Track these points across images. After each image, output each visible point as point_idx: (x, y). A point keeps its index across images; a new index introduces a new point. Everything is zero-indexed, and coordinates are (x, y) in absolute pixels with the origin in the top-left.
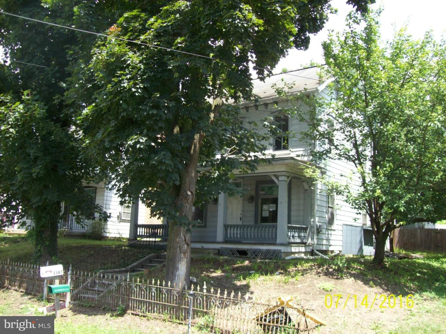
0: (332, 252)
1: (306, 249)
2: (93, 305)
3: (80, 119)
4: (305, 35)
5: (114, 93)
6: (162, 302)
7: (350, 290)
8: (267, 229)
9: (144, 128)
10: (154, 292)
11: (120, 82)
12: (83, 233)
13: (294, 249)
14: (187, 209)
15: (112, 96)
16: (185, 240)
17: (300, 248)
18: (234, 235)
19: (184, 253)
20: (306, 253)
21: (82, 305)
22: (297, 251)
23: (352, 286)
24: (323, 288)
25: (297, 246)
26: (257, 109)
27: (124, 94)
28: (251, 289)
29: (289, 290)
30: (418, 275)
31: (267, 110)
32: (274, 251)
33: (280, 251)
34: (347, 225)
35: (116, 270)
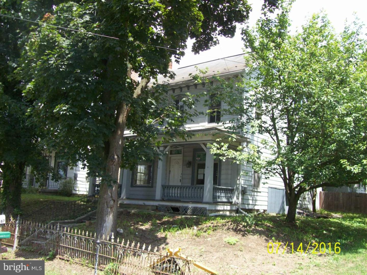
0: (258, 210)
1: (231, 208)
2: (32, 250)
3: (25, 93)
4: (231, 24)
5: (43, 69)
6: (82, 249)
7: (251, 245)
8: (199, 190)
9: (70, 99)
10: (76, 241)
11: (48, 60)
12: (54, 190)
13: (220, 208)
14: (114, 170)
15: (42, 72)
16: (112, 197)
17: (225, 207)
18: (175, 194)
19: (111, 208)
20: (231, 211)
21: (25, 249)
22: (222, 209)
23: (255, 241)
24: (228, 241)
25: (222, 205)
26: (196, 88)
27: (51, 71)
28: (168, 241)
29: (199, 242)
30: (325, 232)
31: (204, 88)
32: (201, 209)
33: (205, 209)
34: (271, 188)
35: (66, 221)
